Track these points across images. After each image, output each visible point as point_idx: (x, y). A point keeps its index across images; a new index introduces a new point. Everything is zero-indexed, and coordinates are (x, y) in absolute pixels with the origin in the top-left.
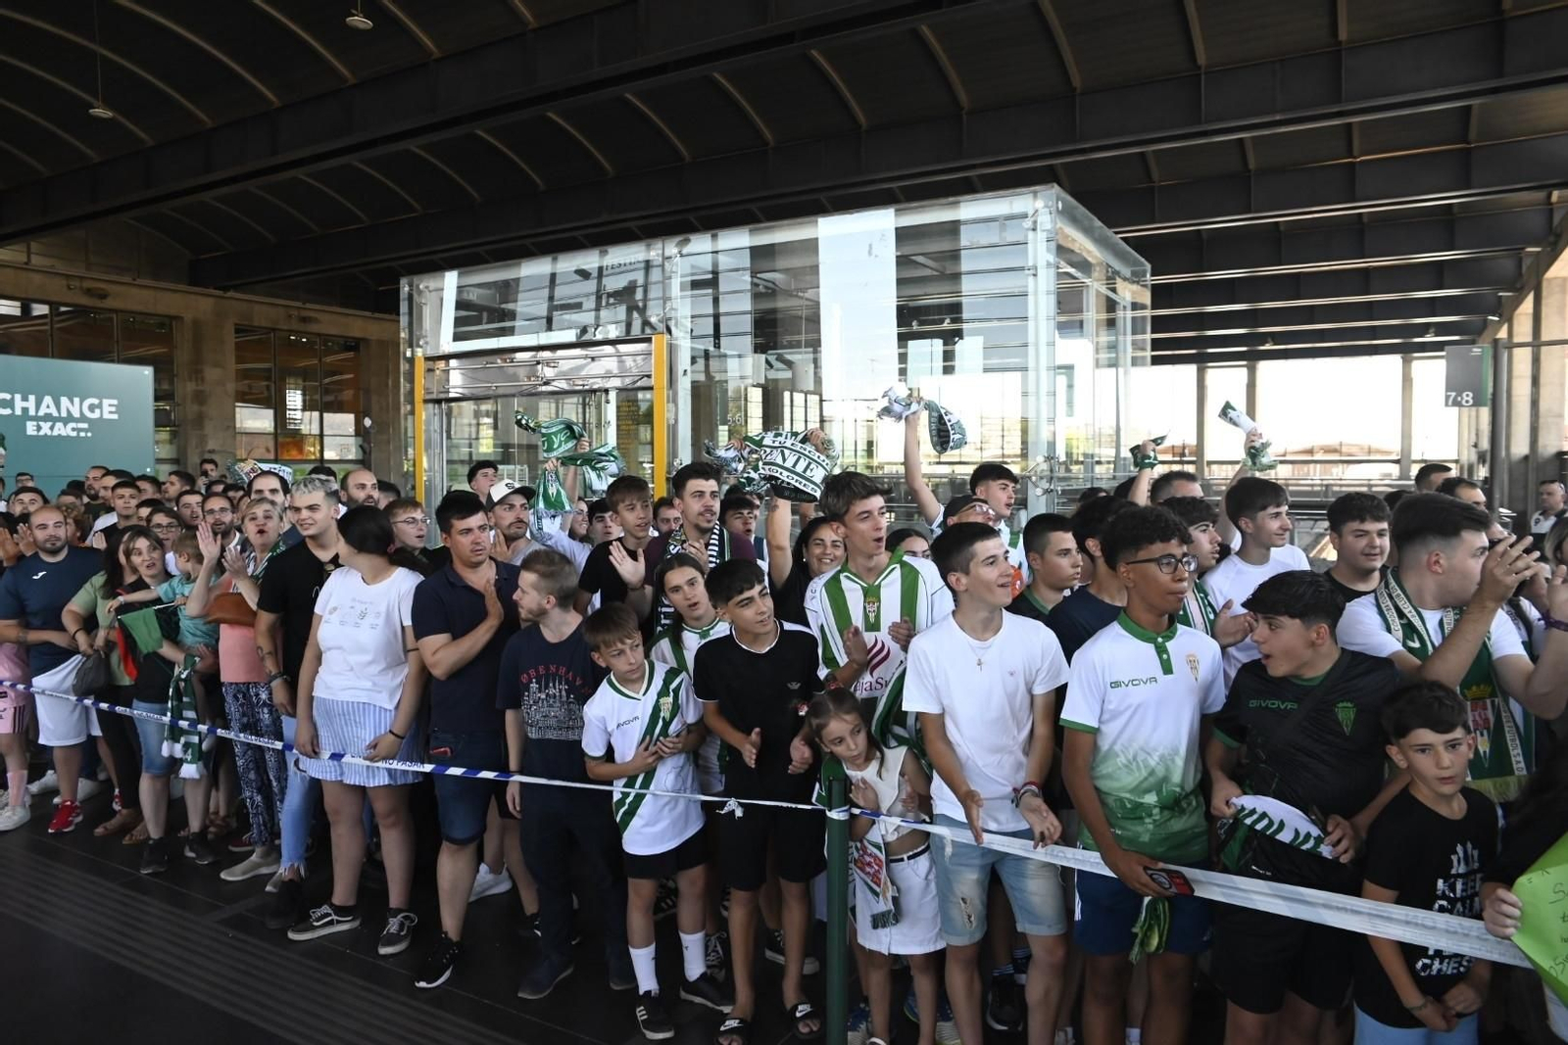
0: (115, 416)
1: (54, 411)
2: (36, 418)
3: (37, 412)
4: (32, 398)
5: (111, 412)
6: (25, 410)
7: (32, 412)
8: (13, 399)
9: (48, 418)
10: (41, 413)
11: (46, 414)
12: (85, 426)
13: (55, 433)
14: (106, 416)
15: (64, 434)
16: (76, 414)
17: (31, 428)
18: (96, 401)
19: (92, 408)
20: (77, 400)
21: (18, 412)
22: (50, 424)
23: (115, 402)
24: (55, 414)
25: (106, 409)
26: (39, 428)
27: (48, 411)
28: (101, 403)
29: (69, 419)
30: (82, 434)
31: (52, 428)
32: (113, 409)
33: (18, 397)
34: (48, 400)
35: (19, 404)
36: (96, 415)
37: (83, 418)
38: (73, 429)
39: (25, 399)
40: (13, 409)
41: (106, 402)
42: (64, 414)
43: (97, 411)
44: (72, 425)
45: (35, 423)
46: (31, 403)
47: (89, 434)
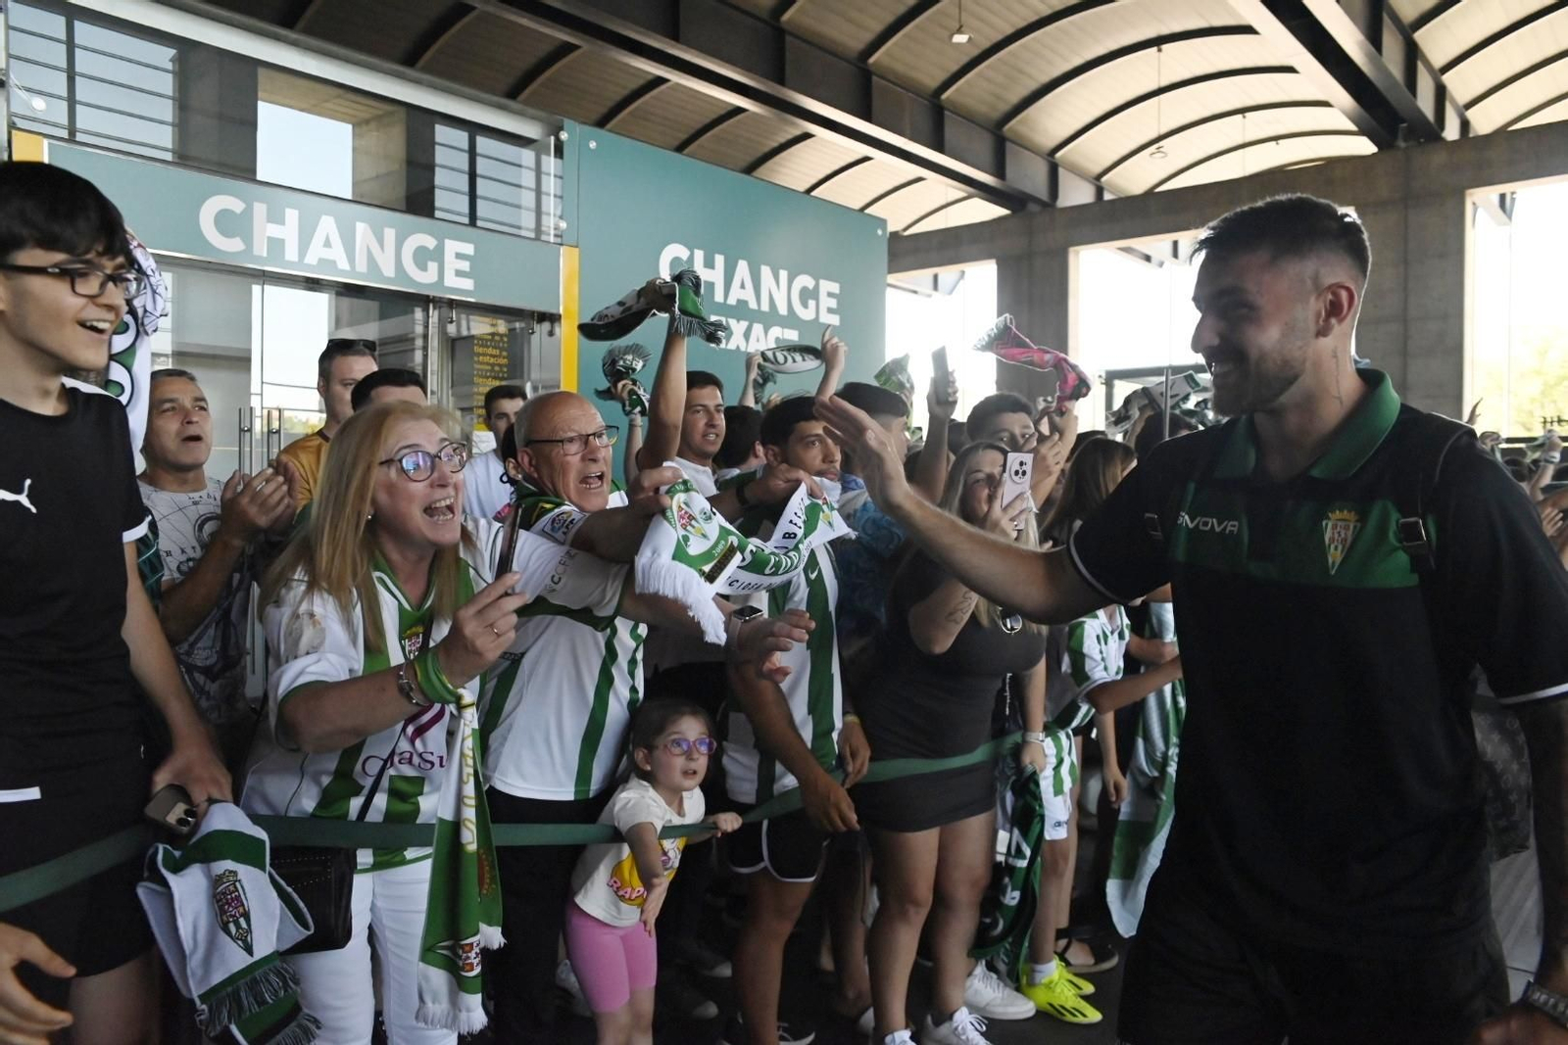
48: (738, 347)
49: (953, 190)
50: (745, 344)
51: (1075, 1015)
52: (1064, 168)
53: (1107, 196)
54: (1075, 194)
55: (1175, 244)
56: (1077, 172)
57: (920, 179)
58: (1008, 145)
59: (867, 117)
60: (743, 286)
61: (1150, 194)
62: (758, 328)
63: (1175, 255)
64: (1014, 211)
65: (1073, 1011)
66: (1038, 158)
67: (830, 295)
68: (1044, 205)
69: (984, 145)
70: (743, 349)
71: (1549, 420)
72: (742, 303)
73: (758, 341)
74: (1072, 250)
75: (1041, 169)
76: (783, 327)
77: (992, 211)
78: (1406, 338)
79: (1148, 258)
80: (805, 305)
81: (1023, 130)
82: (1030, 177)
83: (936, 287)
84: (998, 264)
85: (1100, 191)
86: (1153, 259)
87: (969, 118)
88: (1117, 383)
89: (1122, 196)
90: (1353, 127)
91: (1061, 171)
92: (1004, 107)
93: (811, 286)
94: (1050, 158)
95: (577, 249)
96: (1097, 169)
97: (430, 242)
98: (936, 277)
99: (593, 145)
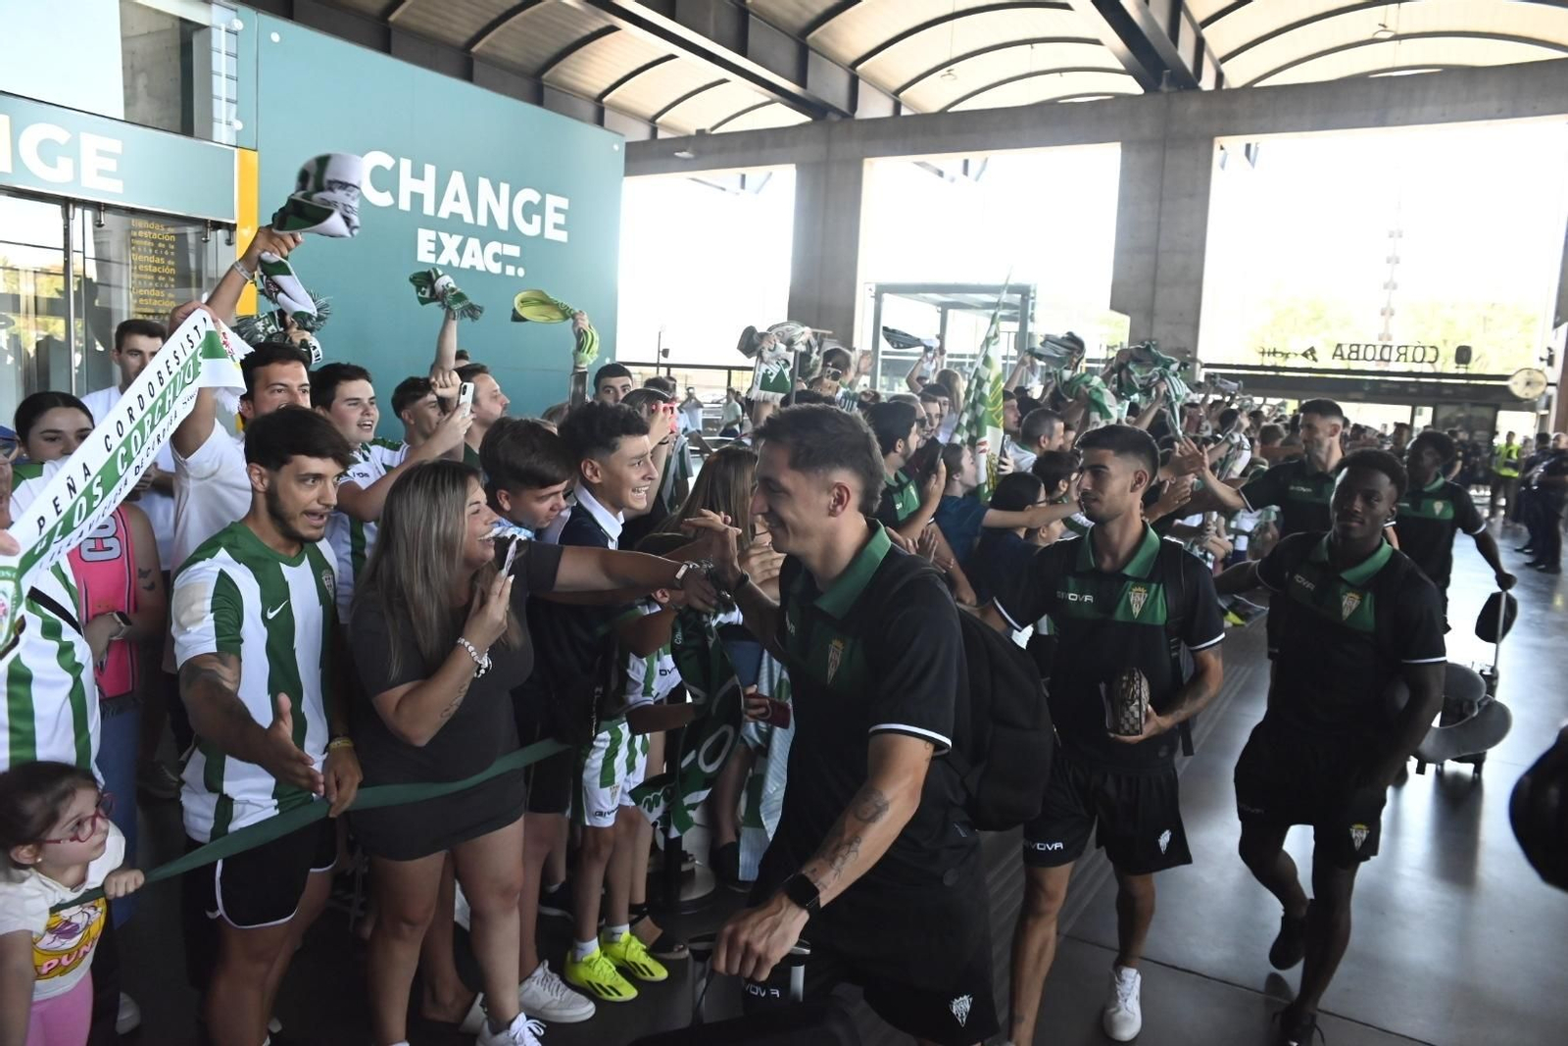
0: (562, 236)
1: (464, 208)
2: (434, 223)
3: (437, 209)
4: (430, 171)
5: (557, 226)
6: (417, 199)
7: (429, 209)
8: (396, 167)
9: (454, 224)
10: (444, 214)
11: (452, 214)
12: (513, 251)
13: (466, 264)
14: (552, 234)
15: (480, 267)
16: (503, 224)
17: (425, 237)
18: (532, 195)
19: (529, 210)
20: (505, 188)
21: (405, 204)
22: (457, 239)
23: (563, 203)
24: (468, 219)
25: (552, 217)
26: (439, 248)
27: (457, 208)
28: (543, 202)
29: (489, 233)
30: (510, 270)
31: (461, 250)
32: (561, 219)
33: (406, 165)
34: (457, 181)
35: (407, 185)
36: (530, 230)
37: (512, 235)
38: (497, 257)
39: (418, 174)
40: (396, 196)
41: (552, 201)
42: (483, 221)
43: (536, 219)
44: (494, 247)
45: (432, 234)
46: (427, 187)
47: (521, 272)
48: (450, 262)
49: (757, 94)
50: (459, 259)
51: (610, 994)
52: (863, 80)
53: (904, 112)
54: (874, 107)
55: (966, 162)
56: (876, 85)
57: (724, 81)
58: (811, 54)
59: (672, 16)
60: (457, 199)
61: (943, 112)
62: (473, 244)
63: (966, 171)
64: (815, 119)
65: (609, 989)
66: (841, 69)
67: (557, 210)
68: (843, 115)
69: (787, 52)
70: (455, 263)
71: (1267, 350)
72: (456, 217)
73: (473, 256)
74: (867, 162)
75: (842, 80)
76: (503, 243)
77: (794, 118)
78: (1156, 266)
79: (941, 174)
80: (529, 221)
81: (827, 41)
82: (831, 87)
83: (743, 185)
84: (797, 168)
85: (897, 106)
86: (945, 175)
87: (773, 23)
88: (886, 297)
89: (919, 112)
90: (1121, 67)
91: (861, 82)
92: (809, 17)
93: (536, 202)
94: (851, 70)
95: (256, 153)
96: (897, 85)
97: (61, 136)
98: (743, 177)
99: (275, 37)
